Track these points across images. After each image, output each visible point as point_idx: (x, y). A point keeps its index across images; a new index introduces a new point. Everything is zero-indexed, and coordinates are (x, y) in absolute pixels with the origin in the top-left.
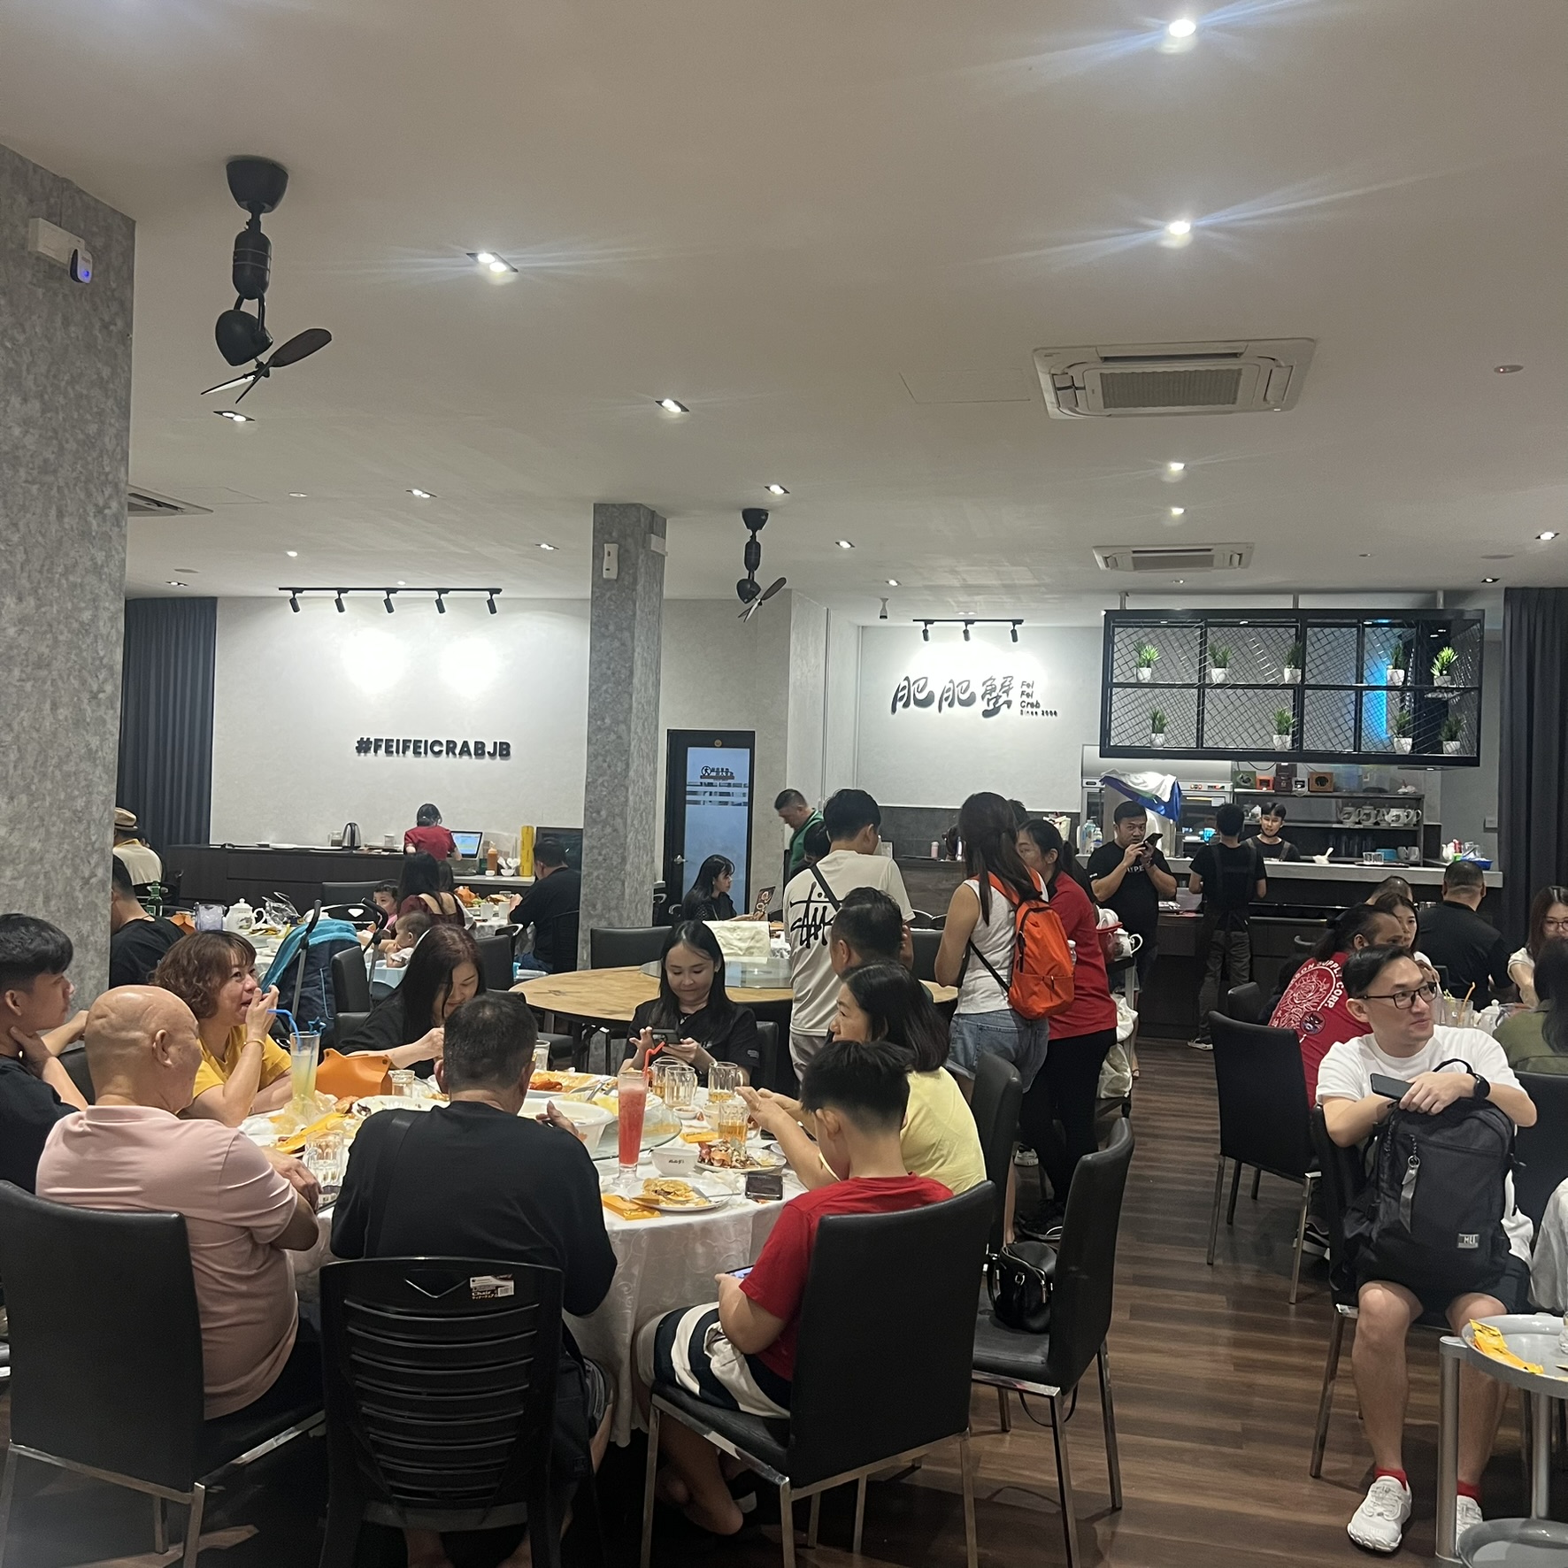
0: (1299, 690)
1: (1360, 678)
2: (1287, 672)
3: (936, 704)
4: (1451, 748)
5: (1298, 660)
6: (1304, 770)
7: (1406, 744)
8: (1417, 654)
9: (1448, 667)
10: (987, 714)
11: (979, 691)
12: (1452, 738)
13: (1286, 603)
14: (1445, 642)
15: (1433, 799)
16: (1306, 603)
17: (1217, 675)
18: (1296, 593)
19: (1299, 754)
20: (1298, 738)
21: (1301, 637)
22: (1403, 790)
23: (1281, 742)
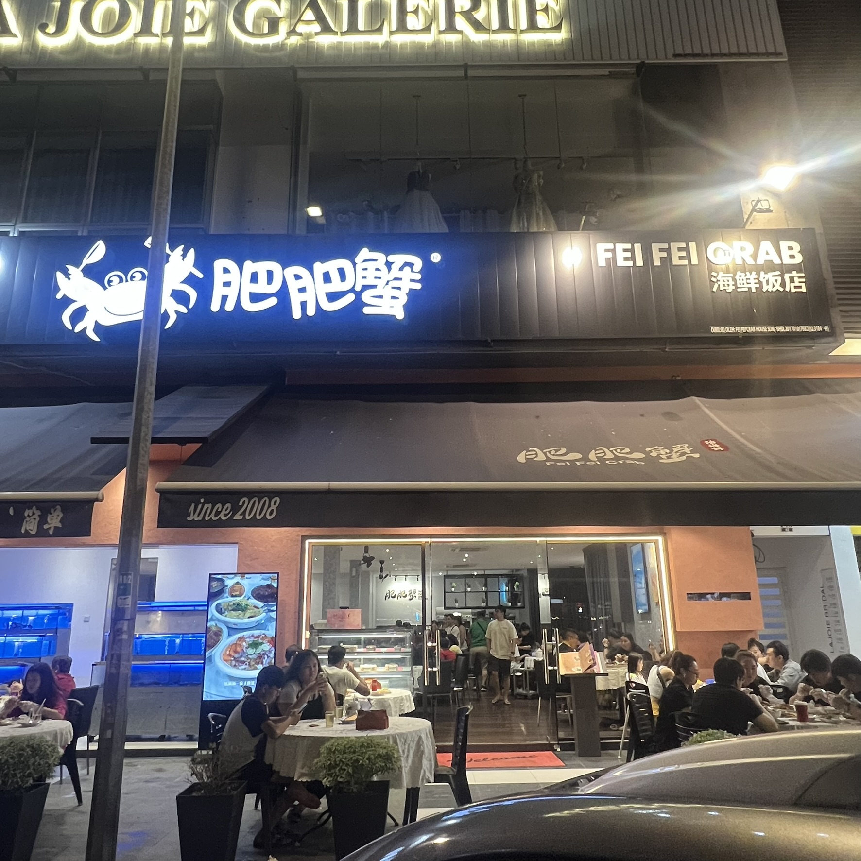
0: (486, 592)
1: (499, 589)
2: (484, 588)
3: (396, 598)
4: (519, 604)
5: (486, 586)
6: (488, 611)
7: (510, 604)
8: (511, 583)
9: (518, 586)
10: (410, 599)
11: (408, 594)
12: (519, 602)
13: (483, 572)
14: (516, 580)
15: (518, 617)
16: (487, 572)
17: (469, 589)
18: (484, 570)
19: (487, 607)
20: (487, 604)
21: (486, 580)
22: (510, 615)
23: (483, 605)
